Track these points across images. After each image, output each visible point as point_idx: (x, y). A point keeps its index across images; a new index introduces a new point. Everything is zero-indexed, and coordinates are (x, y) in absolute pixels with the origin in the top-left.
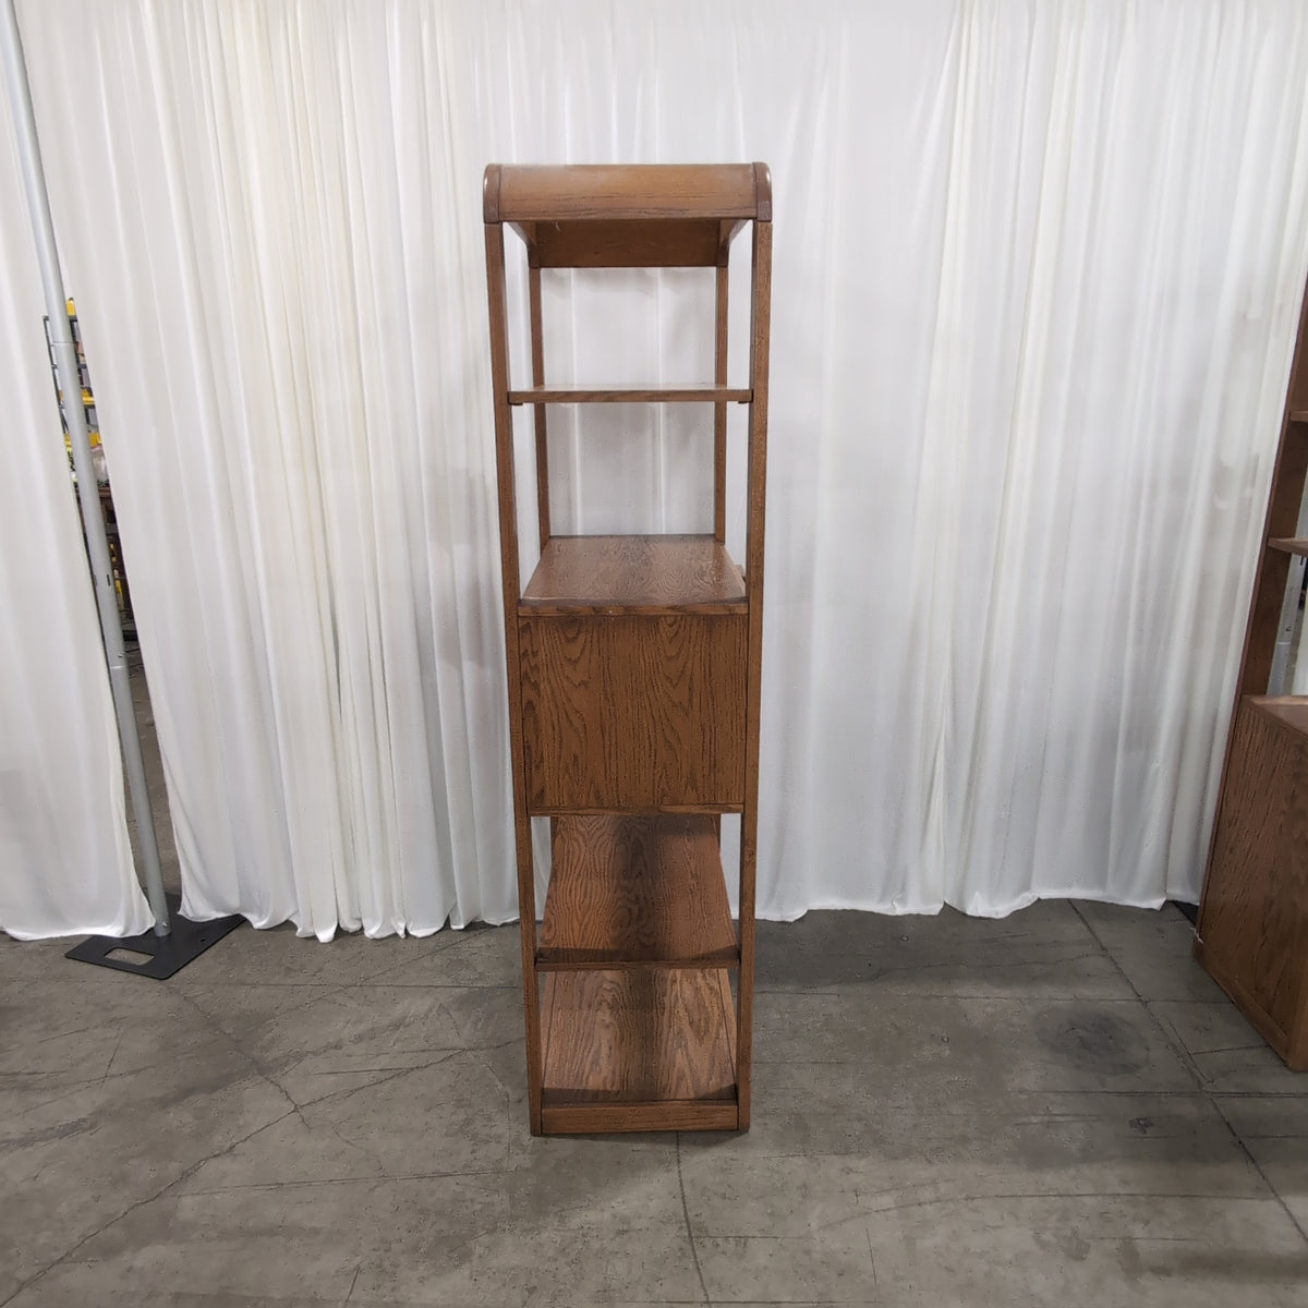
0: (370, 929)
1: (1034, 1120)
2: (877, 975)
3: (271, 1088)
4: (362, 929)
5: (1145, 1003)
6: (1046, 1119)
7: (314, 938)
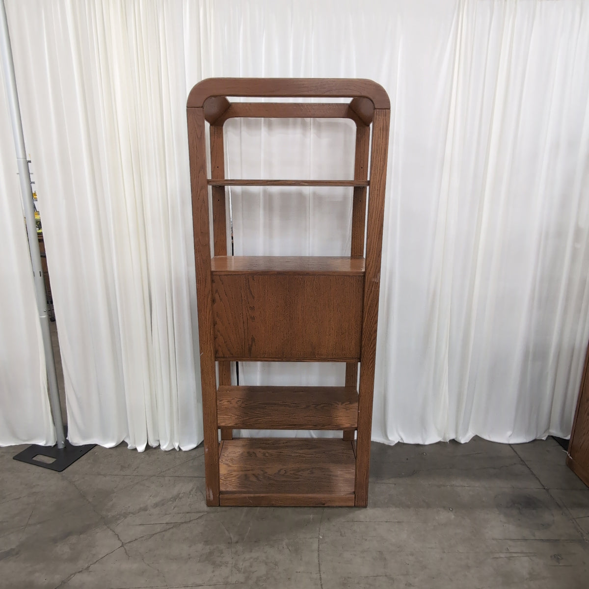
0: (163, 446)
1: (502, 555)
2: (413, 473)
3: (110, 533)
4: (159, 445)
5: (547, 490)
6: (508, 555)
7: (136, 449)
